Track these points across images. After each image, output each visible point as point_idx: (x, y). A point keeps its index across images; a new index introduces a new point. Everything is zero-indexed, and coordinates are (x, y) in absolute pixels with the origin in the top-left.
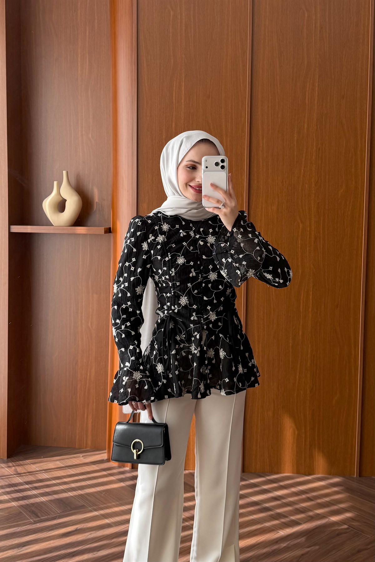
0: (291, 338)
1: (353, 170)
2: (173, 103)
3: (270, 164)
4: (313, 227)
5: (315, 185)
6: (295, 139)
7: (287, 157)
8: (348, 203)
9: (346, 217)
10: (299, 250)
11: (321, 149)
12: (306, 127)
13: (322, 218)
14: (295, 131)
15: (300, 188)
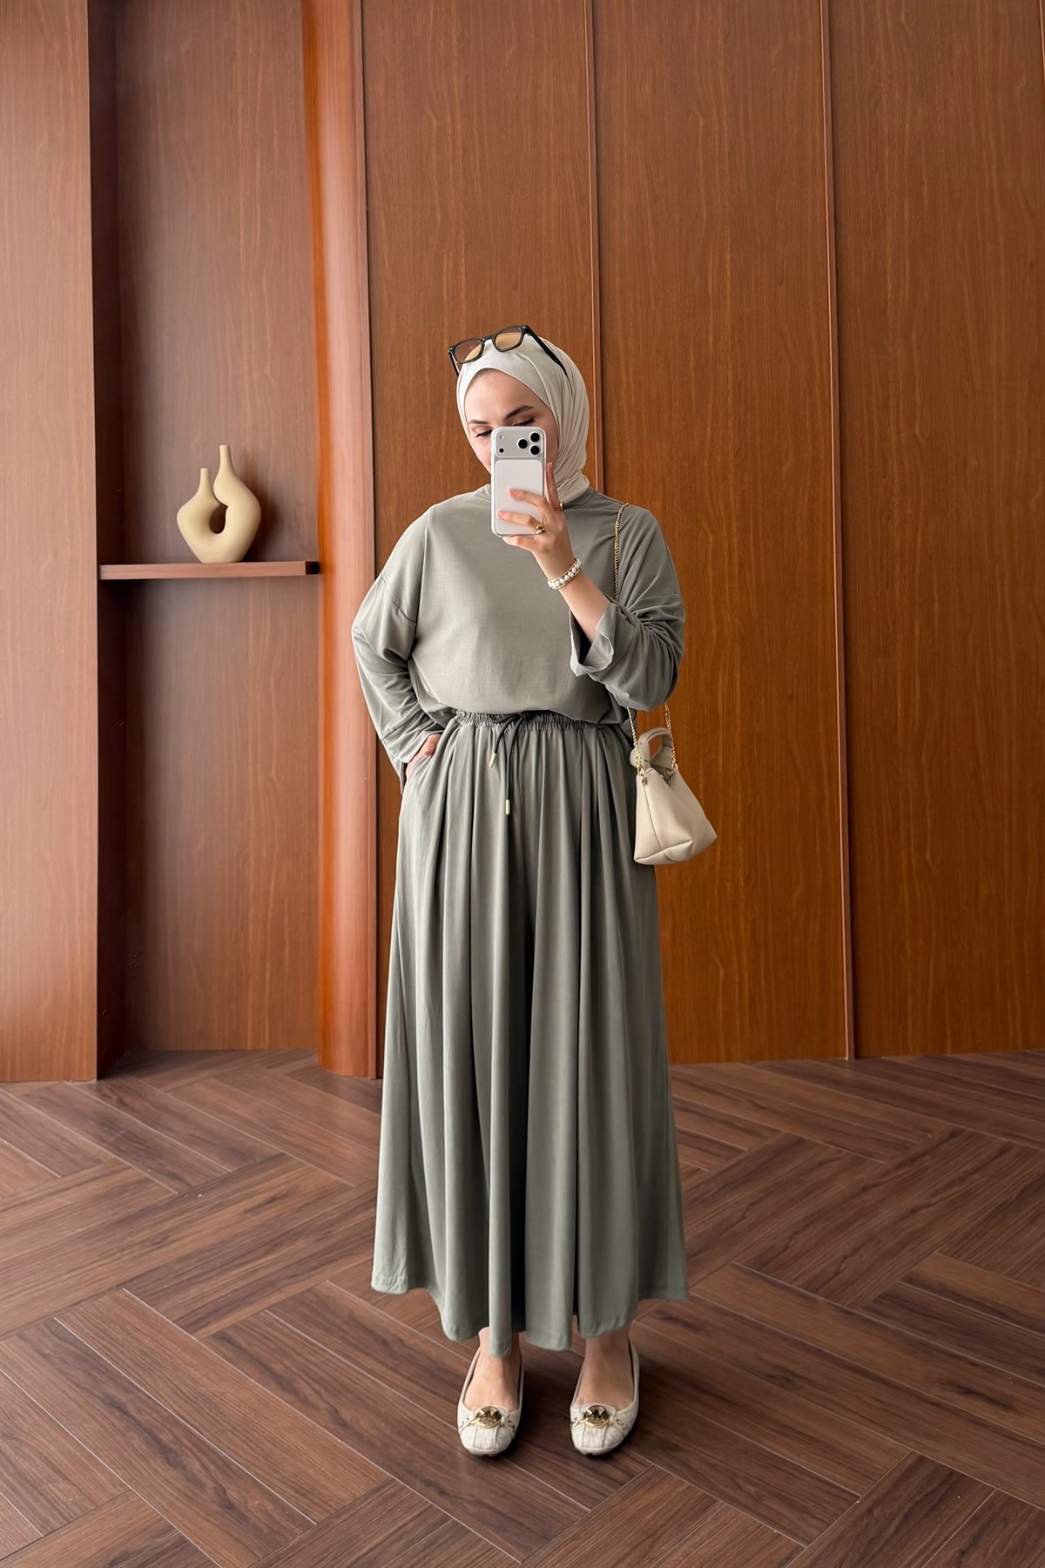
0: (701, 772)
1: (808, 423)
2: (442, 299)
3: (644, 417)
4: (735, 541)
5: (735, 457)
6: (691, 363)
7: (678, 402)
8: (801, 489)
9: (799, 517)
10: (710, 588)
11: (743, 385)
12: (711, 341)
13: (751, 522)
14: (691, 351)
15: (706, 464)
